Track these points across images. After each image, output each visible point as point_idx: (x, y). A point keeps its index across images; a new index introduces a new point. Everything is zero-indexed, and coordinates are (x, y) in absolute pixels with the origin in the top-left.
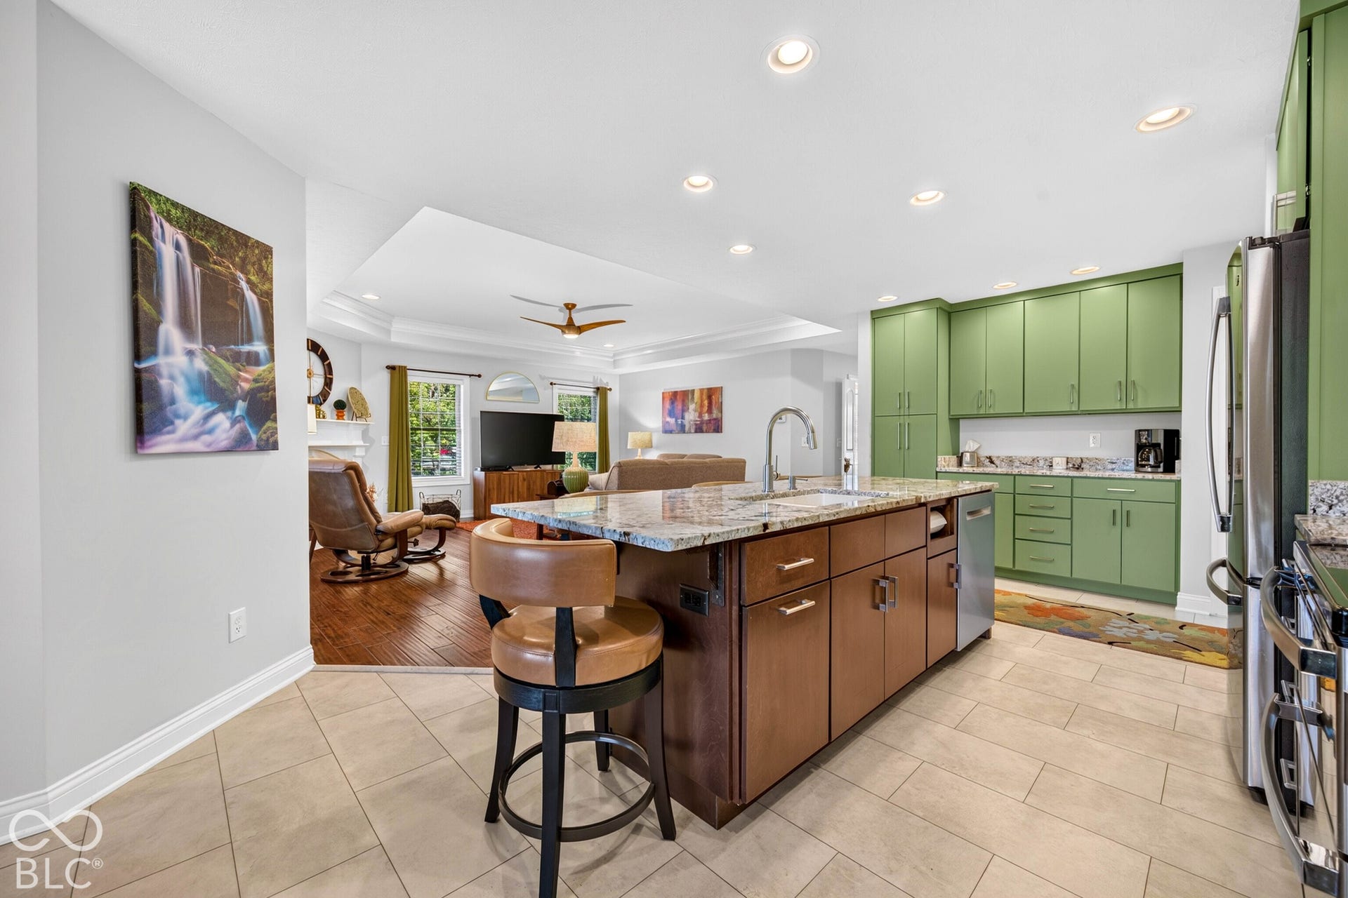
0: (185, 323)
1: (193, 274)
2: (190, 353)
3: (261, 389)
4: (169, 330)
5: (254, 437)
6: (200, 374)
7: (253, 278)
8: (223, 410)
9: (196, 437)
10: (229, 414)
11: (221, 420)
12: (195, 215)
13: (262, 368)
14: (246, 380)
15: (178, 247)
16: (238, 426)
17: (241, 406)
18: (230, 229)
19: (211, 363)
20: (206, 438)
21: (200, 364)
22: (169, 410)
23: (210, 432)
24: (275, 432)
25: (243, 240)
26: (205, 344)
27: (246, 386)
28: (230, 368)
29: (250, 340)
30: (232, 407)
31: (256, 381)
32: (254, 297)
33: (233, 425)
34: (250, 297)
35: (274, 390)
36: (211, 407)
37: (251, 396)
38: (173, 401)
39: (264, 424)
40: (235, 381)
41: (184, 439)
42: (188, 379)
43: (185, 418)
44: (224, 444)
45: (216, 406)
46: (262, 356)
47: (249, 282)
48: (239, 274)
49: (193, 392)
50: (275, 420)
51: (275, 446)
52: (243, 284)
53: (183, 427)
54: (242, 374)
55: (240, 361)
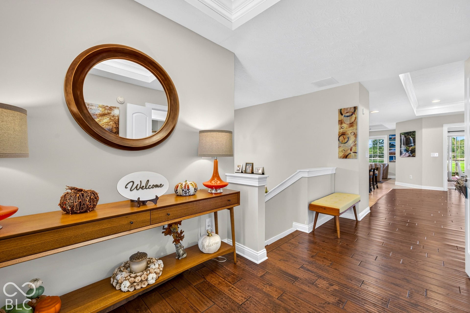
0: (404, 144)
1: (405, 139)
2: (404, 147)
3: (413, 149)
4: (402, 146)
5: (411, 155)
6: (405, 149)
7: (412, 136)
8: (407, 152)
9: (404, 155)
10: (408, 153)
11: (407, 154)
12: (405, 133)
13: (413, 147)
15: (403, 137)
17: (410, 152)
19: (407, 148)
20: (405, 156)
21: (405, 148)
23: (406, 155)
24: (415, 154)
25: (410, 132)
26: (406, 146)
27: (410, 149)
29: (411, 143)
31: (412, 148)
34: (411, 139)
37: (411, 150)
38: (402, 152)
39: (413, 153)
40: (409, 149)
42: (404, 149)
43: (403, 153)
47: (411, 137)
48: (410, 136)
49: (404, 151)
50: (415, 153)
51: (414, 156)
52: (410, 137)
53: (403, 155)
54: (410, 148)
55: (410, 146)
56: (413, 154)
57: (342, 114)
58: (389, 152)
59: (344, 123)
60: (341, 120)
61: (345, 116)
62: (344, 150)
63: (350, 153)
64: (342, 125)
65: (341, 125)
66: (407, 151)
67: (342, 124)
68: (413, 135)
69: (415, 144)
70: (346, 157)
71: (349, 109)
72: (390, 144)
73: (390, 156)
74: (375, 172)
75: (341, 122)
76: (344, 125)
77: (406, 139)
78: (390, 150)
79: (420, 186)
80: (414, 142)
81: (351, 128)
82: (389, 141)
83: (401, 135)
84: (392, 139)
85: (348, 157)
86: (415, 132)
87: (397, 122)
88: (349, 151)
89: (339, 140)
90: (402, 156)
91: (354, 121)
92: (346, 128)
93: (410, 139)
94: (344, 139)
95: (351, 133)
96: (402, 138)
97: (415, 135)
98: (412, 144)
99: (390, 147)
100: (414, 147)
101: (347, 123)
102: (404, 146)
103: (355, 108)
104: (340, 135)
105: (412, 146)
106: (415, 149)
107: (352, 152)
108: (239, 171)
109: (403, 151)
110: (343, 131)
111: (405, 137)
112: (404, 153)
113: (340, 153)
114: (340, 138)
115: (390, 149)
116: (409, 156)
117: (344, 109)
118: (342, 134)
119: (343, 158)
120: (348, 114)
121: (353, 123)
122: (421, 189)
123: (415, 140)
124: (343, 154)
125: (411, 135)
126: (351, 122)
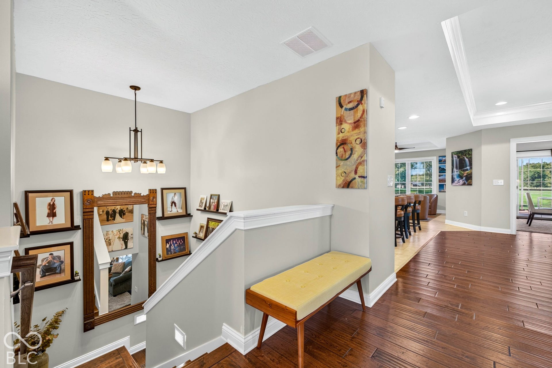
0: (457, 168)
2: (457, 172)
3: (468, 175)
4: (455, 169)
5: (466, 183)
6: (458, 174)
7: (467, 156)
8: (461, 179)
9: (457, 183)
11: (461, 181)
12: (458, 151)
14: (466, 174)
15: (456, 157)
16: (464, 181)
17: (464, 178)
18: (463, 151)
19: (460, 173)
20: (459, 183)
21: (458, 173)
22: (454, 180)
23: (459, 182)
24: (472, 182)
25: (465, 151)
26: (459, 169)
27: (465, 175)
28: (463, 172)
29: (466, 167)
30: (463, 178)
31: (467, 173)
32: (467, 159)
33: (463, 181)
34: (467, 160)
35: (472, 174)
36: (459, 179)
40: (463, 174)
41: (456, 184)
42: (456, 175)
43: (456, 181)
44: (461, 184)
45: (460, 178)
46: (468, 169)
47: (467, 157)
49: (457, 177)
50: (471, 180)
51: (470, 184)
52: (465, 158)
53: (456, 182)
54: (465, 173)
55: (464, 171)
56: (469, 181)
57: (341, 106)
58: (439, 179)
59: (346, 122)
60: (341, 117)
61: (346, 109)
62: (344, 172)
63: (355, 178)
64: (343, 126)
65: (340, 126)
66: (460, 177)
67: (341, 124)
68: (469, 154)
69: (472, 167)
70: (348, 185)
71: (352, 96)
72: (440, 168)
73: (439, 184)
74: (416, 207)
75: (340, 121)
76: (346, 127)
77: (459, 160)
78: (439, 177)
79: (480, 227)
80: (471, 164)
81: (357, 131)
82: (439, 164)
83: (453, 155)
84: (443, 161)
85: (351, 185)
86: (471, 150)
87: (448, 137)
88: (353, 175)
89: (337, 153)
90: (454, 184)
91: (361, 118)
92: (348, 132)
93: (465, 160)
94: (345, 152)
95: (356, 139)
96: (455, 159)
97: (472, 154)
98: (468, 168)
99: (440, 173)
100: (470, 171)
101: (349, 122)
102: (457, 170)
103: (363, 93)
104: (339, 144)
105: (467, 170)
106: (471, 174)
107: (357, 177)
108: (202, 207)
109: (455, 177)
110: (343, 137)
111: (458, 157)
112: (457, 179)
113: (338, 178)
114: (338, 151)
115: (439, 175)
116: (464, 184)
117: (346, 95)
118: (342, 143)
119: (343, 187)
120: (350, 106)
121: (358, 121)
122: (480, 231)
123: (472, 161)
124: (343, 181)
125: (466, 154)
126: (357, 119)
